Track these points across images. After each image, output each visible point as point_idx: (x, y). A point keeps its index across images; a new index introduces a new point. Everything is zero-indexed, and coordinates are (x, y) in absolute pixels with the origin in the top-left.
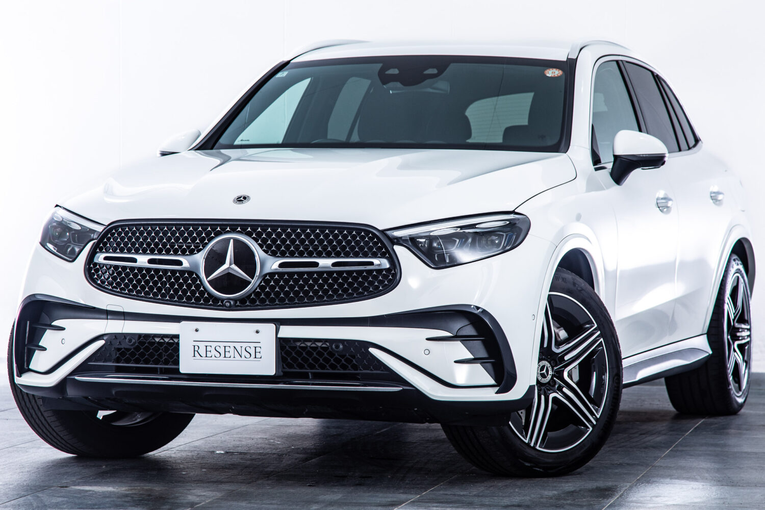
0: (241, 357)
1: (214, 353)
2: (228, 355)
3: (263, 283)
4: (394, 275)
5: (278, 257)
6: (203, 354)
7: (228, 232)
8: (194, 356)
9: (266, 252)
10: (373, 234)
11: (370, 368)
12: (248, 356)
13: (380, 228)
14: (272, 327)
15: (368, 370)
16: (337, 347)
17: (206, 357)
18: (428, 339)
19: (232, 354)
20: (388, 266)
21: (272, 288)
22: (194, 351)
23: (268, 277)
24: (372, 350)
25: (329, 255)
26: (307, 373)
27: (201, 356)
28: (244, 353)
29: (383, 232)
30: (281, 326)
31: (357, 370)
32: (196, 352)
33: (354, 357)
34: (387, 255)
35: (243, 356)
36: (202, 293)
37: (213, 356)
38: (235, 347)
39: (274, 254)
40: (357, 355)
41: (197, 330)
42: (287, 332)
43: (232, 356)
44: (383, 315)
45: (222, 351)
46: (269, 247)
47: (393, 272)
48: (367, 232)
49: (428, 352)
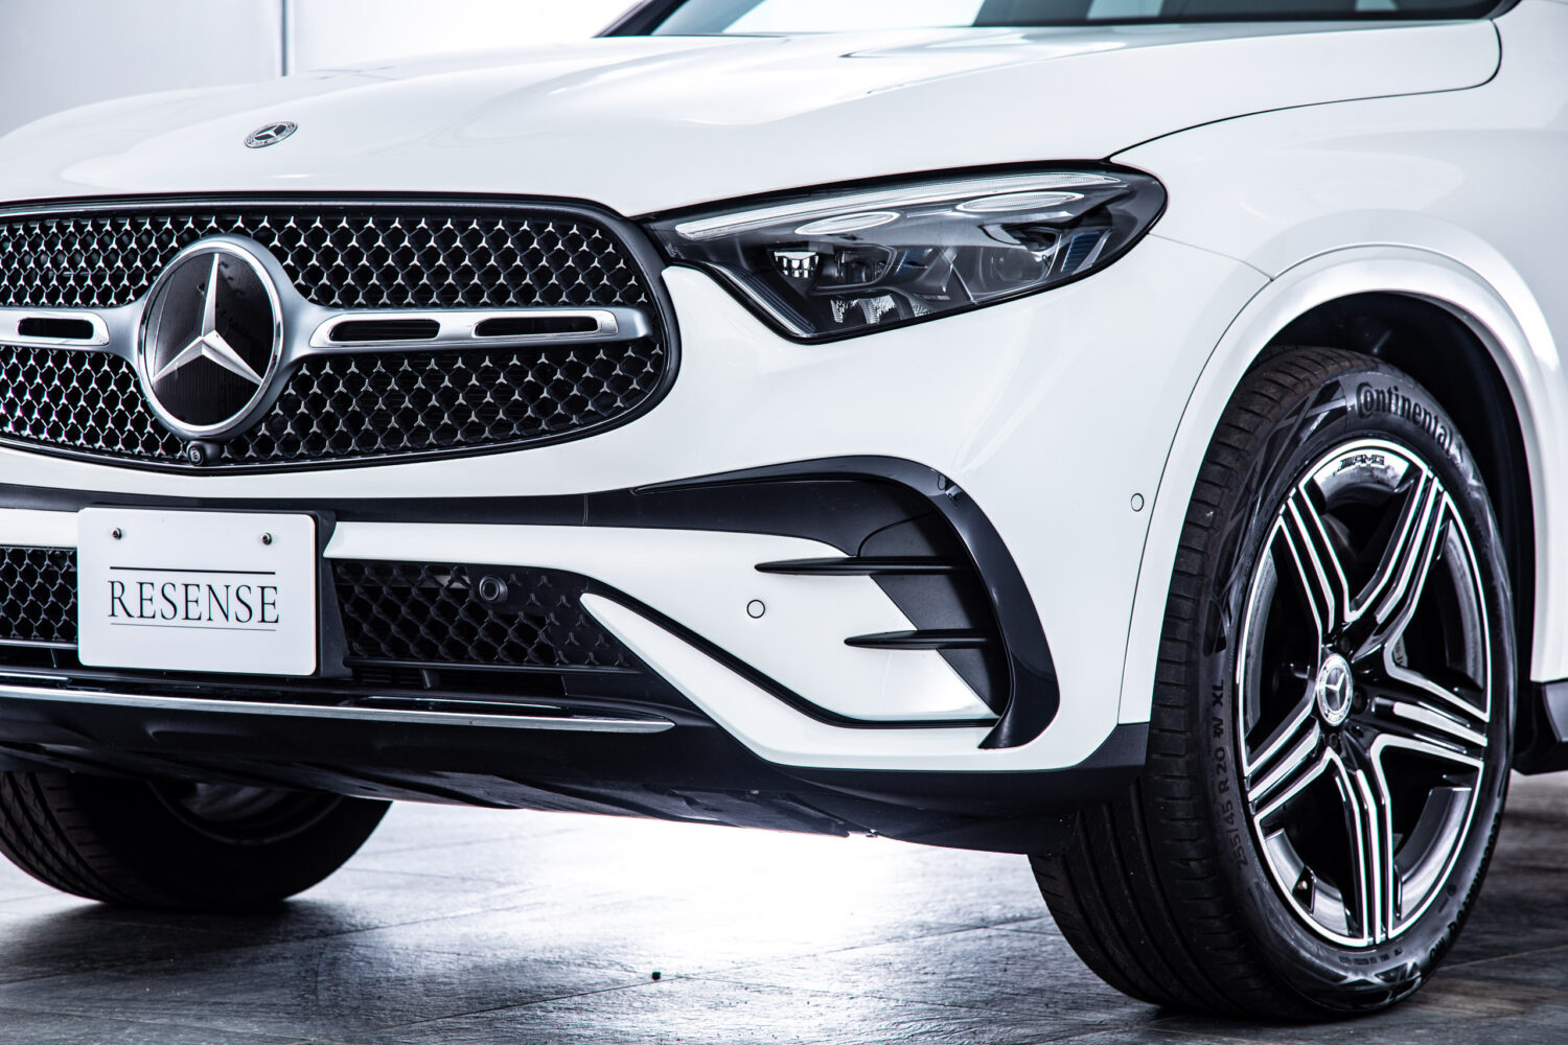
0: (227, 617)
1: (160, 604)
2: (194, 611)
3: (291, 390)
4: (660, 362)
5: (336, 306)
6: (134, 610)
7: (213, 232)
8: (113, 615)
9: (304, 291)
10: (605, 230)
11: (587, 657)
12: (243, 613)
13: (627, 211)
14: (305, 524)
15: (582, 663)
16: (490, 589)
17: (142, 616)
18: (761, 568)
19: (203, 608)
20: (642, 330)
21: (316, 403)
22: (113, 598)
23: (304, 371)
24: (592, 602)
25: (473, 301)
26: (417, 672)
27: (129, 615)
28: (235, 607)
29: (640, 224)
30: (338, 524)
31: (552, 664)
32: (117, 602)
33: (540, 622)
34: (643, 298)
35: (232, 616)
36: (140, 423)
37: (158, 615)
38: (210, 587)
39: (324, 299)
40: (549, 617)
41: (118, 535)
42: (356, 541)
43: (205, 616)
44: (626, 491)
45: (178, 597)
46: (314, 275)
47: (657, 350)
48: (588, 225)
49: (757, 608)
